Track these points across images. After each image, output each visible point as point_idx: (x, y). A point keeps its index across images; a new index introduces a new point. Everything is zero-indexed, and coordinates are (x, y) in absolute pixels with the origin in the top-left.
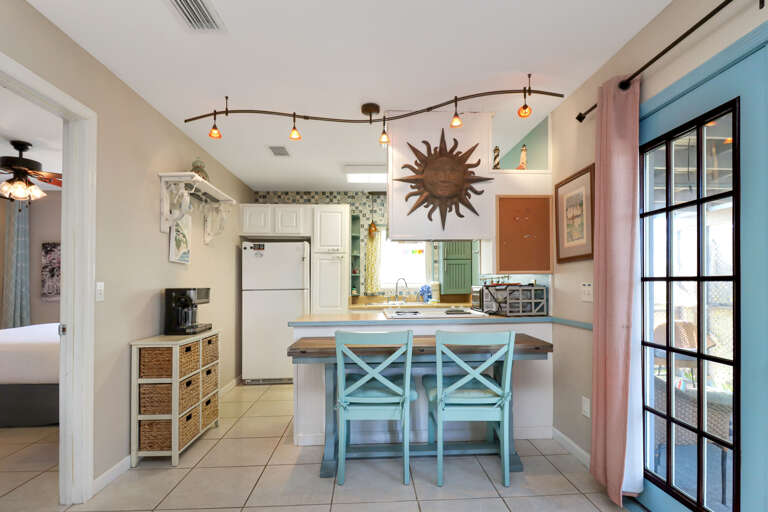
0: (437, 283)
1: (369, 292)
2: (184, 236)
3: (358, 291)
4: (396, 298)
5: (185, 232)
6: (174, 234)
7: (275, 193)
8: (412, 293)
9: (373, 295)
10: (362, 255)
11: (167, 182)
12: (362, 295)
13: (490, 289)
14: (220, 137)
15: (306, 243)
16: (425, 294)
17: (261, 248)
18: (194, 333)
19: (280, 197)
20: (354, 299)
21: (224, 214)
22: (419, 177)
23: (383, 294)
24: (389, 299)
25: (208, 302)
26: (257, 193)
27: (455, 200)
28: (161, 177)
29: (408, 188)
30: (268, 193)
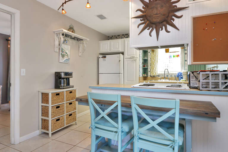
0: (186, 71)
1: (152, 75)
2: (66, 53)
3: (147, 75)
4: (164, 78)
5: (67, 52)
6: (61, 52)
7: (115, 36)
8: (173, 76)
9: (154, 77)
10: (149, 59)
11: (57, 34)
12: (149, 76)
13: (194, 73)
14: (66, 12)
15: (121, 55)
16: (179, 76)
17: (105, 57)
18: (63, 89)
19: (116, 37)
20: (145, 78)
21: (85, 45)
22: (145, 14)
23: (159, 76)
24: (161, 79)
25: (72, 77)
26: (109, 37)
27: (165, 23)
28: (54, 32)
29: (139, 21)
30: (112, 36)
